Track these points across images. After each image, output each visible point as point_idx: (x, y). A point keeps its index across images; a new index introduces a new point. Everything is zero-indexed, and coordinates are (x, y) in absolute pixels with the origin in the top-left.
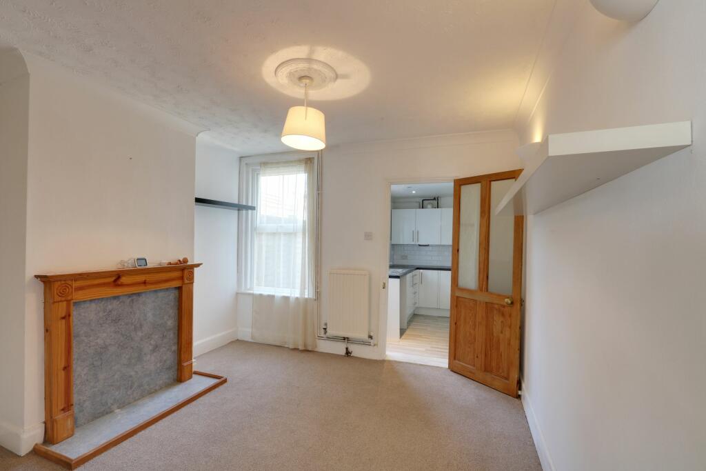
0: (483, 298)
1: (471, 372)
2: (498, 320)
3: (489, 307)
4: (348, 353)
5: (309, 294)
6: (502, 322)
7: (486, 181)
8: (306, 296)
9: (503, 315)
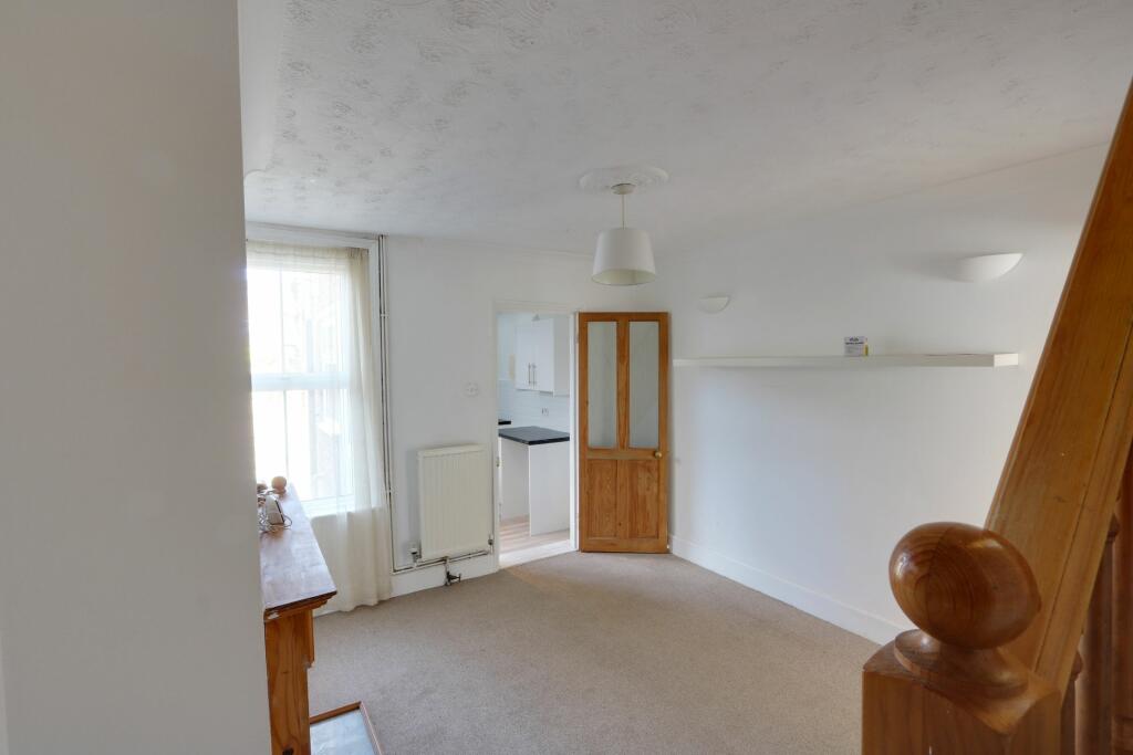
0: (623, 456)
1: (612, 544)
2: (643, 477)
3: (634, 465)
4: (449, 577)
5: (376, 500)
6: (649, 478)
7: (623, 320)
8: (373, 506)
9: (649, 470)
